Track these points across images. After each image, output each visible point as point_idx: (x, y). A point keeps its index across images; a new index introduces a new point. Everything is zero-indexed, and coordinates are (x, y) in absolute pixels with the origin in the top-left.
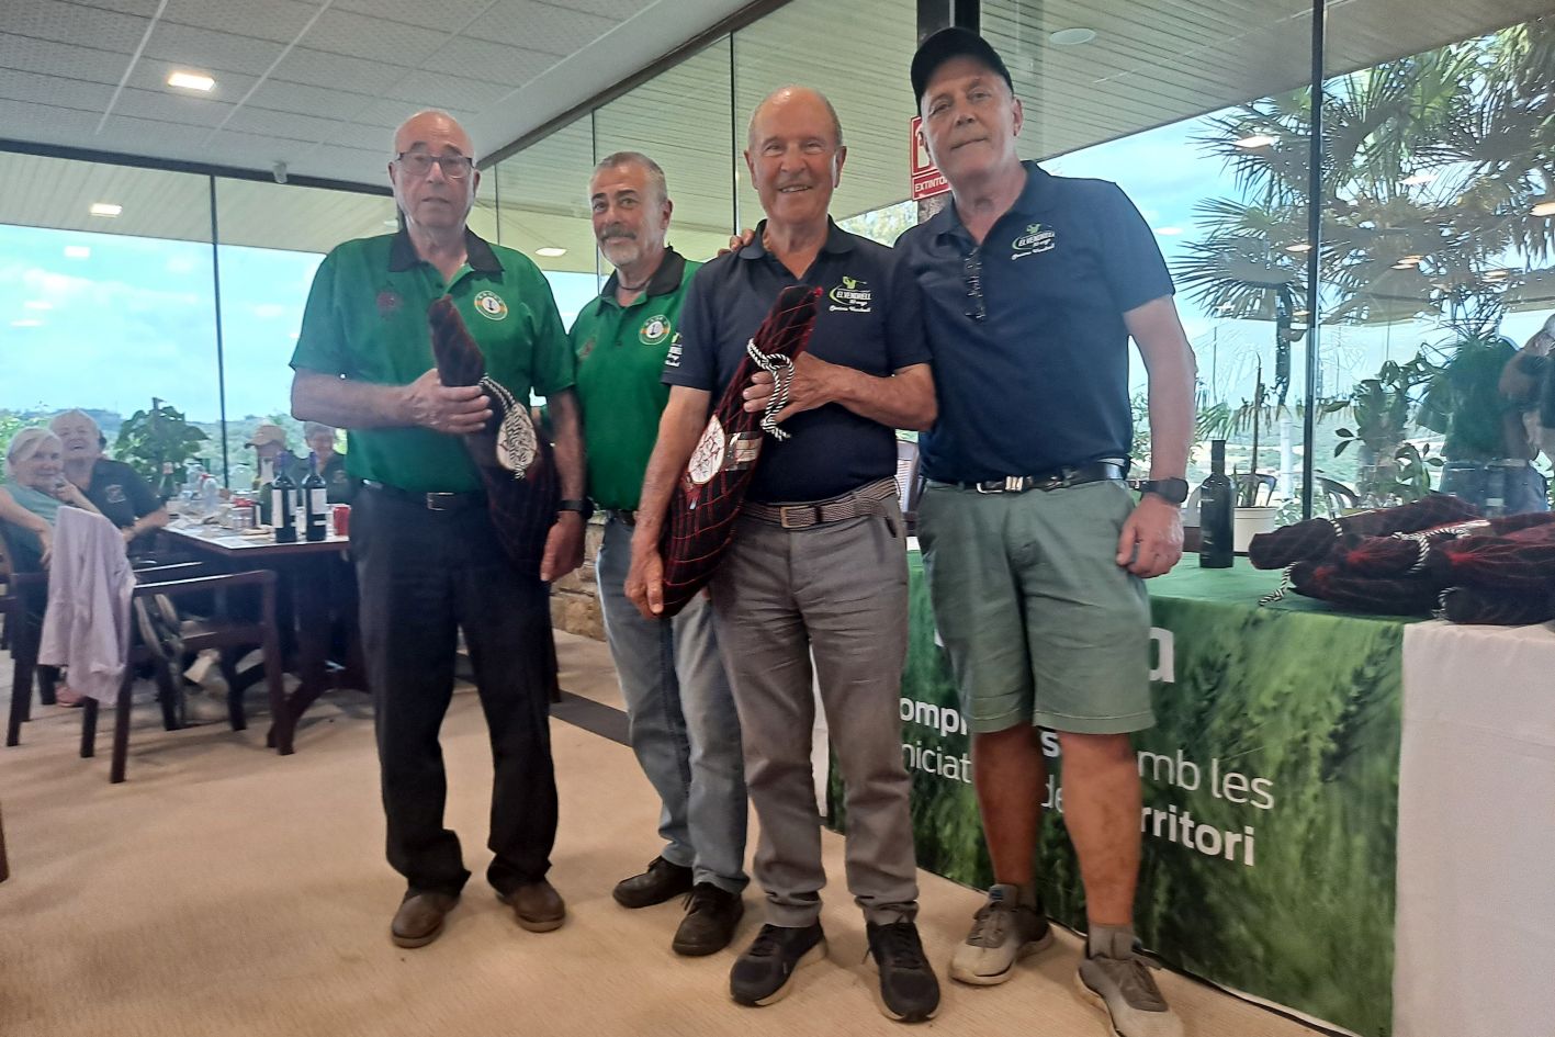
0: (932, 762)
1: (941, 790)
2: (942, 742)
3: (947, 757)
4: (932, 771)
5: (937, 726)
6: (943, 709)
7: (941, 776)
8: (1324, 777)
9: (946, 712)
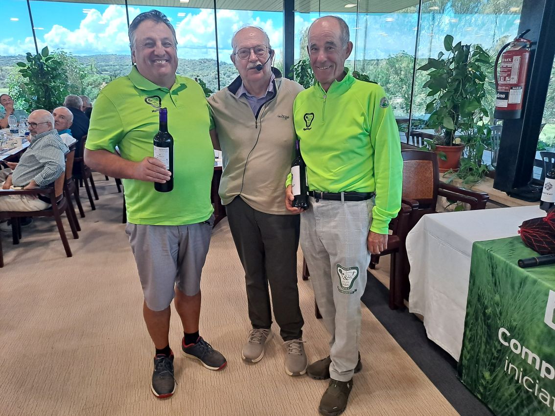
0: (532, 386)
1: (535, 404)
2: (539, 378)
3: (542, 390)
4: (531, 390)
5: (537, 367)
6: (544, 362)
7: (536, 397)
9: (545, 365)
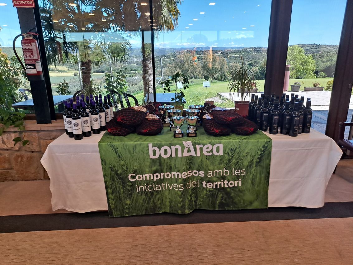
1: (155, 193)
2: (154, 182)
3: (157, 185)
4: (152, 190)
5: (152, 178)
6: (154, 174)
8: (256, 166)
